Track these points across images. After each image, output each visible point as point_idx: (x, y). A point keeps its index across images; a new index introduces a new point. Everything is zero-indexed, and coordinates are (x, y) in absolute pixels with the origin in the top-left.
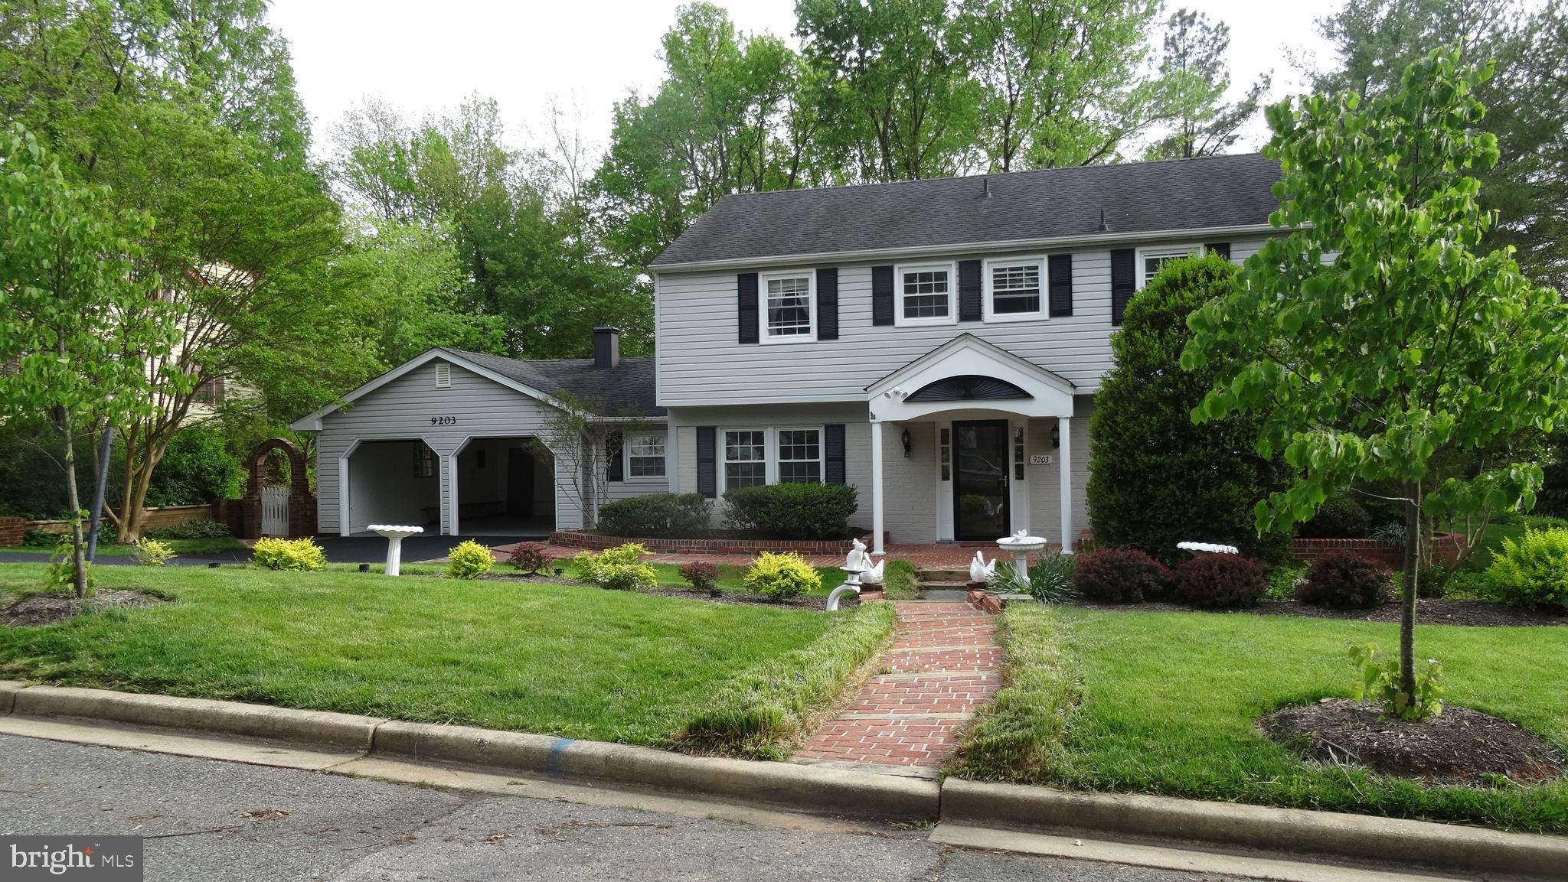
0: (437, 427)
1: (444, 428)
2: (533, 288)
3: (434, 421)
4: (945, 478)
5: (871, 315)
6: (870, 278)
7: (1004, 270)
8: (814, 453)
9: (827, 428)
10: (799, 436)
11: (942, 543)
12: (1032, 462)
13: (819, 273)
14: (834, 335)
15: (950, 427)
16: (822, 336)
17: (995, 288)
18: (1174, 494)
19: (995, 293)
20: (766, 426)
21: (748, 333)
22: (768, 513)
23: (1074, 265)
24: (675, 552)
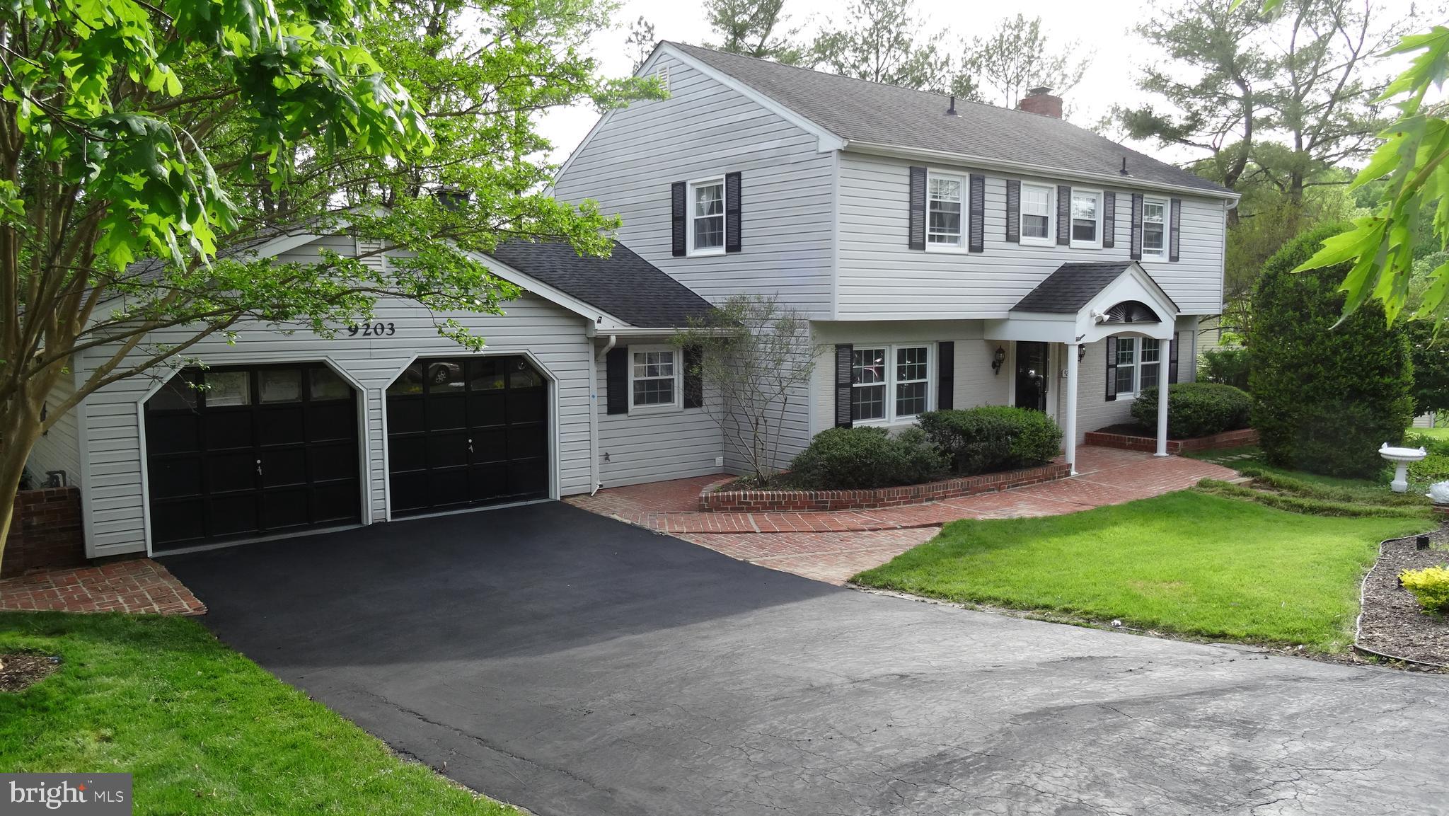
0: (359, 340)
1: (374, 341)
3: (354, 329)
5: (1004, 230)
6: (1005, 191)
8: (922, 372)
9: (941, 346)
10: (912, 351)
13: (971, 178)
14: (980, 248)
16: (971, 248)
19: (1074, 221)
21: (918, 238)
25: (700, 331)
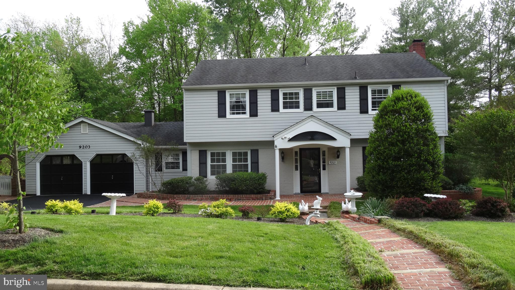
0: (82, 150)
1: (85, 150)
2: (99, 93)
3: (80, 147)
4: (297, 169)
5: (270, 108)
6: (270, 94)
7: (320, 92)
8: (246, 160)
9: (252, 151)
10: (240, 154)
11: (295, 194)
12: (330, 163)
13: (250, 91)
14: (256, 115)
15: (298, 150)
16: (251, 115)
17: (317, 99)
18: (404, 176)
19: (317, 101)
20: (227, 150)
21: (222, 114)
22: (235, 184)
23: (346, 91)
24: (196, 200)
25: (175, 147)
